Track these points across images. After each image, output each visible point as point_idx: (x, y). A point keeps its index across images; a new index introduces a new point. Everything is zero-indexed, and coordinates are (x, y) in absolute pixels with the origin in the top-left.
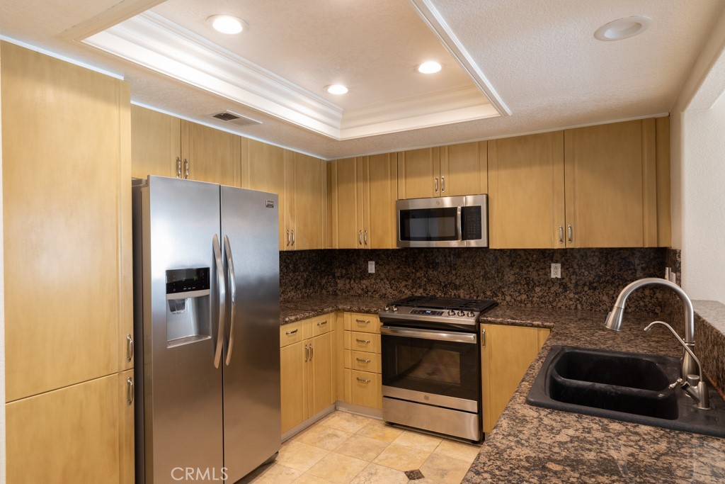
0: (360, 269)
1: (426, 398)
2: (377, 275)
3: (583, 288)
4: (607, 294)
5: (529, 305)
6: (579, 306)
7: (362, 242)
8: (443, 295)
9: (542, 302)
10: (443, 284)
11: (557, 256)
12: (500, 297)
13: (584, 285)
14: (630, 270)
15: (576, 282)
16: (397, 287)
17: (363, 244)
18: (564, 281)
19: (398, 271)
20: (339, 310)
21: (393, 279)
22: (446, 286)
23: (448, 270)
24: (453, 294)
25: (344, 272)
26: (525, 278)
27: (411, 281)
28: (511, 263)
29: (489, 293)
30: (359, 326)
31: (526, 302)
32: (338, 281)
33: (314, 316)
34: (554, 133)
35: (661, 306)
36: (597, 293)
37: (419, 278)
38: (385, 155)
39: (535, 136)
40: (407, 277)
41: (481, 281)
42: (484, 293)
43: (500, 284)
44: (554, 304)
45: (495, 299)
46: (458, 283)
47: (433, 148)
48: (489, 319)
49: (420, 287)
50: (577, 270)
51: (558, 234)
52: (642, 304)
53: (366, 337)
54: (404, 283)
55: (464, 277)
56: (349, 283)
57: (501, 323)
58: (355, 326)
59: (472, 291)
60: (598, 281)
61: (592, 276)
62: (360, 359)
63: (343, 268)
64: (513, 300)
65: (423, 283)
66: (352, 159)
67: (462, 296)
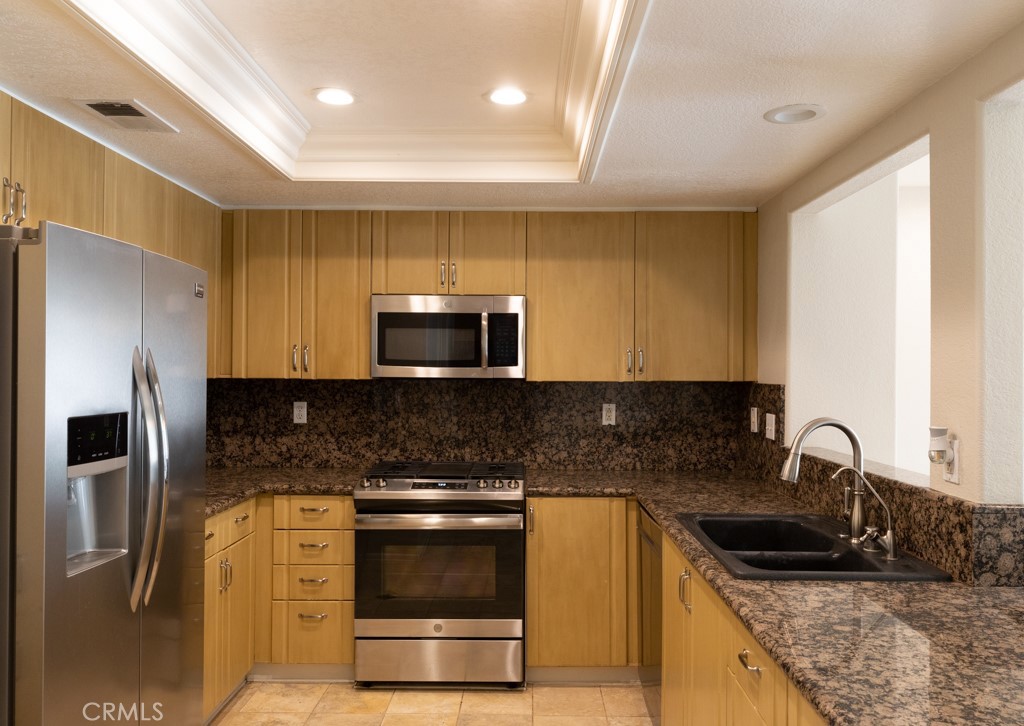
0: (275, 416)
1: (438, 628)
2: (311, 426)
3: (643, 438)
4: (674, 445)
5: (571, 467)
6: (638, 465)
7: (298, 365)
8: (435, 459)
9: (589, 462)
10: (436, 440)
11: (611, 393)
12: (528, 458)
13: (645, 434)
14: (701, 411)
15: (635, 430)
16: (351, 448)
17: (299, 369)
18: (620, 429)
19: (354, 419)
20: (265, 492)
21: (344, 434)
22: (440, 443)
23: (446, 415)
24: (452, 456)
25: (240, 422)
26: (566, 427)
27: (378, 436)
28: (546, 404)
29: (511, 452)
30: (305, 520)
31: (566, 463)
32: (227, 440)
33: (234, 505)
34: (621, 214)
35: (734, 459)
36: (661, 444)
37: (393, 430)
38: (348, 214)
39: (597, 215)
40: (369, 429)
41: (499, 433)
42: (504, 452)
43: (529, 437)
44: (606, 464)
45: (520, 460)
46: (461, 438)
47: (437, 212)
48: (540, 489)
49: (394, 446)
50: (636, 414)
51: (626, 361)
52: (714, 457)
53: (320, 538)
54: (364, 441)
55: (472, 427)
56: (252, 443)
57: (558, 495)
58: (298, 520)
59: (484, 450)
60: (663, 429)
61: (655, 421)
62: (305, 578)
63: (237, 415)
64: (547, 461)
65: (400, 439)
66: (280, 213)
67: (467, 457)
